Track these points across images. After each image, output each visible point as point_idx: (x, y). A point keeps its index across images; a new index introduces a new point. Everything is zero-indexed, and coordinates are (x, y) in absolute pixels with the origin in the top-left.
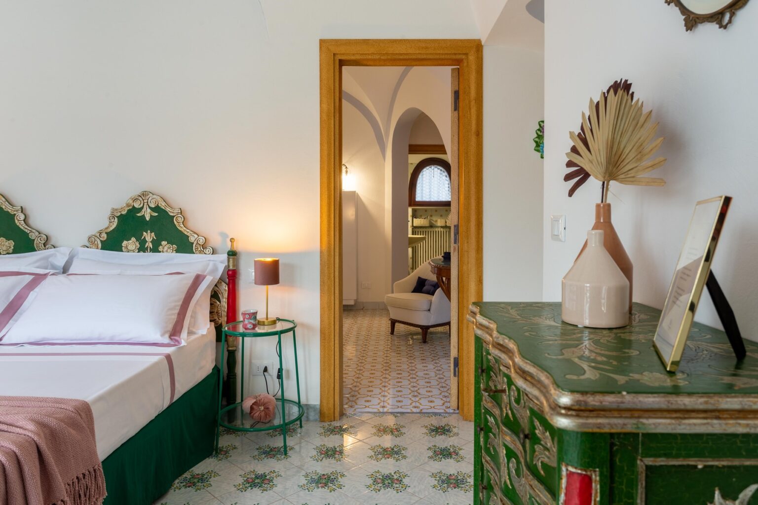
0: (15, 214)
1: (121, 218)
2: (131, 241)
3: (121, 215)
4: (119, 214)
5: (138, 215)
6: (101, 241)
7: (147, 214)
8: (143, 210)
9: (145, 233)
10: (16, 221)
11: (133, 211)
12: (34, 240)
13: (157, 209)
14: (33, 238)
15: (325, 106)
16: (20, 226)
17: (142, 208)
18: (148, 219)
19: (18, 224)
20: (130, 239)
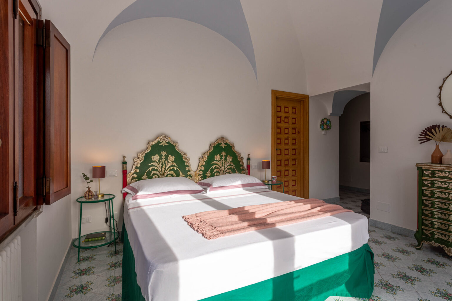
0: (175, 146)
1: (214, 147)
2: (217, 156)
3: (215, 146)
4: (214, 146)
5: (220, 146)
6: (207, 156)
7: (223, 146)
8: (222, 144)
9: (222, 153)
10: (176, 148)
11: (219, 144)
12: (183, 156)
13: (226, 144)
14: (182, 155)
15: (273, 111)
16: (177, 150)
17: (222, 143)
18: (223, 147)
19: (176, 150)
20: (217, 155)
